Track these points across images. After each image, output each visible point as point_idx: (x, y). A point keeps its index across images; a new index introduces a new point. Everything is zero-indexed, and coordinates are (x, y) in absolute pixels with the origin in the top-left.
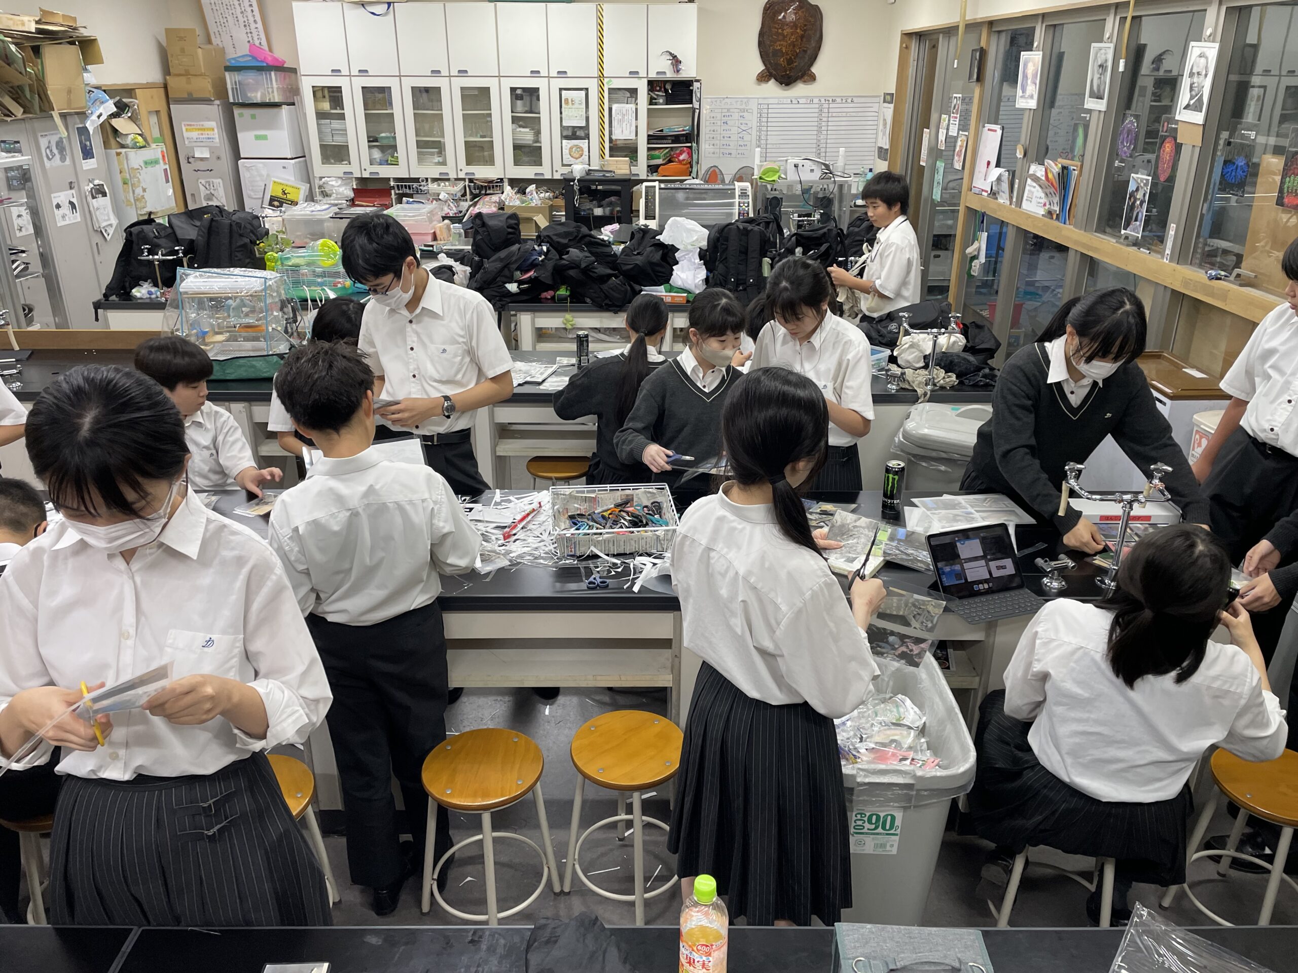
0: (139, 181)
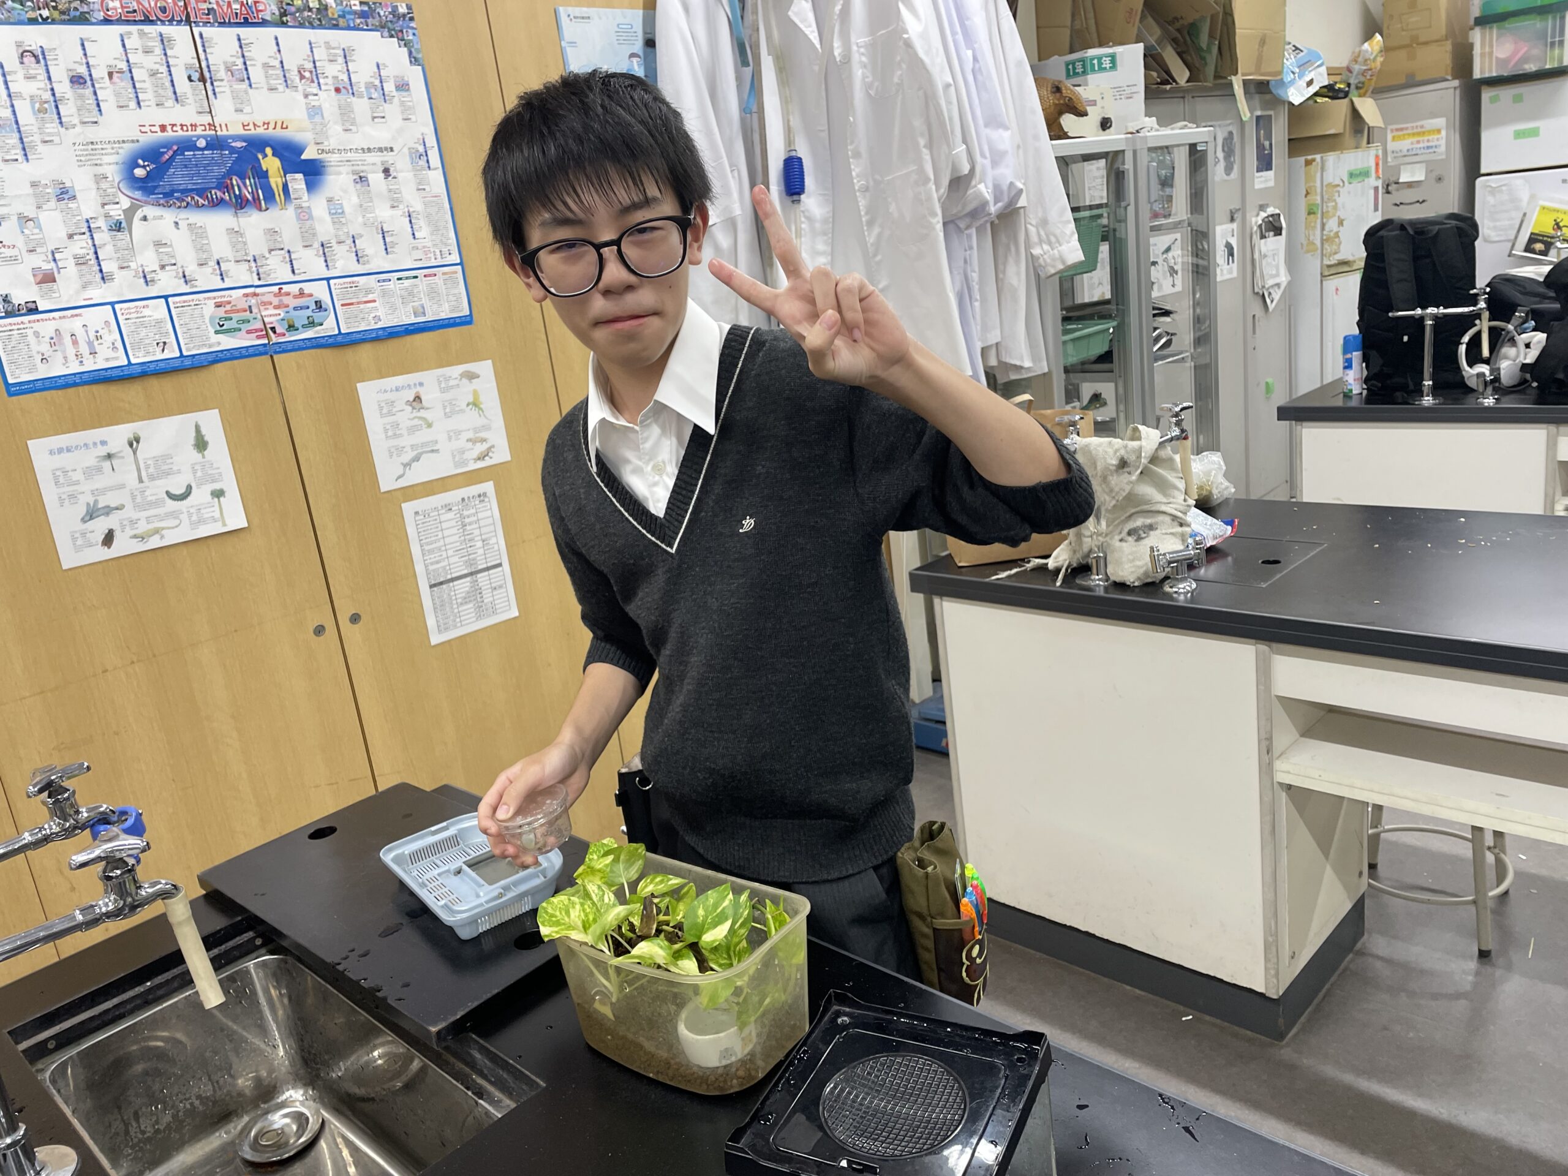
0: (1335, 208)
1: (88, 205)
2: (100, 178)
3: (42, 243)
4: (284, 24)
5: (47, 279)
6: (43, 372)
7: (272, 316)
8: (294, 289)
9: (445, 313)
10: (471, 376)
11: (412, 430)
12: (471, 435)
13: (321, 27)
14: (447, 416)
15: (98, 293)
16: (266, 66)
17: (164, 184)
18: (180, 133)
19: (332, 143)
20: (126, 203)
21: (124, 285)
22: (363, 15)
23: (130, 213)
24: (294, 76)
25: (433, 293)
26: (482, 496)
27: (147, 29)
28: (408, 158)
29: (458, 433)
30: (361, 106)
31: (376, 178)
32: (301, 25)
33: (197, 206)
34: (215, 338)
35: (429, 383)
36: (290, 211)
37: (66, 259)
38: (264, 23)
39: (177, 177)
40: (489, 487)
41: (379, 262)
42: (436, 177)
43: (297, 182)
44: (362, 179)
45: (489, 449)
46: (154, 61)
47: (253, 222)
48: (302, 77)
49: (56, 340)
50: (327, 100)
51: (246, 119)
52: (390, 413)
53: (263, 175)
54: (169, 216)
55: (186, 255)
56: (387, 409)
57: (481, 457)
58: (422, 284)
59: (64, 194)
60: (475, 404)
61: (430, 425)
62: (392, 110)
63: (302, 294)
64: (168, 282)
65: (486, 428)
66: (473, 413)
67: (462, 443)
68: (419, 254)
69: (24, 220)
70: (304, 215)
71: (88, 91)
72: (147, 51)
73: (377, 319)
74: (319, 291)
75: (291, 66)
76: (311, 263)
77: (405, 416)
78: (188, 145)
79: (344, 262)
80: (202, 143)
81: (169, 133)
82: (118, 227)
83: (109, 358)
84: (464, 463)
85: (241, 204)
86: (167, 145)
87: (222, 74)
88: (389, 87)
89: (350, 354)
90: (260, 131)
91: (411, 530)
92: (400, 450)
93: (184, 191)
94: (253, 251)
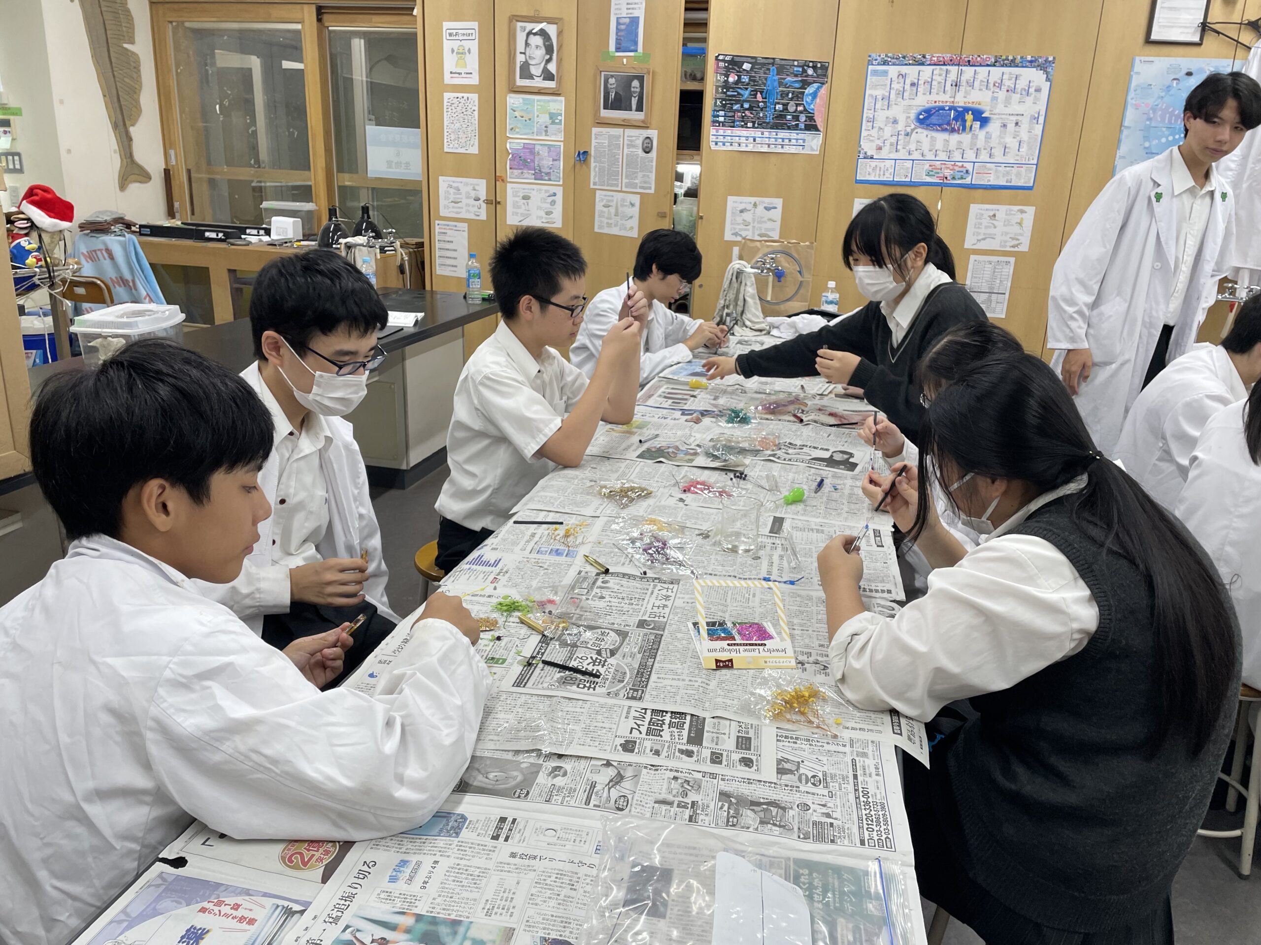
1: (900, 127)
2: (908, 117)
3: (882, 137)
4: (994, 66)
5: (880, 148)
6: (867, 178)
7: (947, 173)
8: (960, 164)
9: (1020, 184)
10: (1022, 212)
11: (986, 227)
12: (1012, 236)
13: (1010, 66)
14: (1005, 225)
15: (894, 155)
16: (982, 81)
17: (928, 122)
18: (941, 104)
19: (997, 111)
20: (913, 126)
21: (902, 154)
22: (1031, 62)
23: (913, 130)
24: (991, 85)
25: (1018, 175)
26: (1008, 263)
27: (944, 68)
28: (1028, 119)
29: (1007, 234)
30: (1016, 97)
31: (1011, 126)
32: (1002, 66)
33: (937, 130)
34: (925, 177)
35: (1002, 210)
36: (970, 135)
37: (888, 143)
38: (988, 65)
39: (934, 119)
40: (1012, 260)
41: (999, 157)
42: (1038, 129)
43: (977, 124)
44: (1005, 126)
45: (1019, 244)
46: (941, 79)
47: (955, 138)
48: (994, 85)
49: (874, 169)
50: (1002, 95)
51: (966, 100)
52: (980, 219)
53: (964, 121)
54: (925, 132)
55: (926, 147)
56: (980, 216)
57: (1013, 247)
58: (1015, 170)
59: (895, 122)
60: (1020, 224)
61: (995, 227)
62: (1029, 100)
63: (962, 166)
64: (916, 155)
65: (1021, 235)
66: (1018, 227)
67: (1007, 238)
68: (1017, 158)
69: (880, 128)
70: (975, 137)
71: (915, 89)
72: (940, 75)
73: (989, 181)
74: (969, 167)
75: (991, 81)
76: (970, 155)
77: (986, 221)
78: (942, 108)
79: (984, 156)
80: (947, 108)
81: (937, 104)
82: (907, 134)
83: (888, 177)
84: (1005, 246)
85: (953, 131)
86: (934, 108)
87: (964, 83)
88: (1032, 90)
89: (972, 192)
90: (970, 105)
91: (970, 267)
92: (979, 234)
93: (935, 125)
94: (950, 148)
